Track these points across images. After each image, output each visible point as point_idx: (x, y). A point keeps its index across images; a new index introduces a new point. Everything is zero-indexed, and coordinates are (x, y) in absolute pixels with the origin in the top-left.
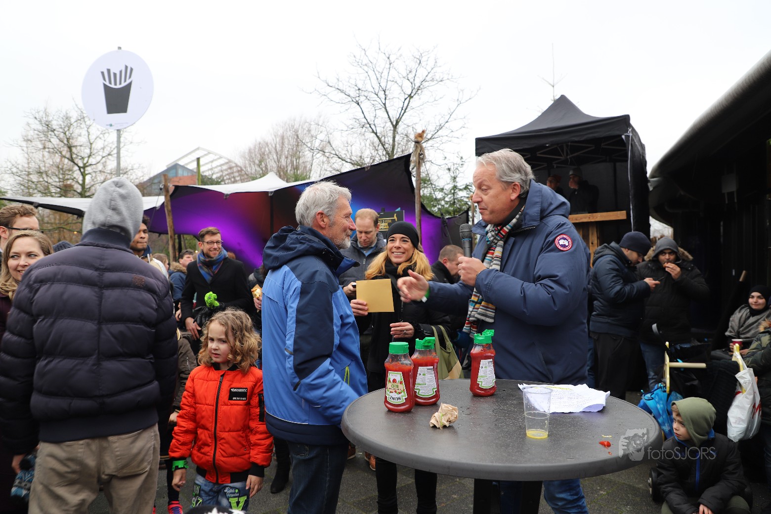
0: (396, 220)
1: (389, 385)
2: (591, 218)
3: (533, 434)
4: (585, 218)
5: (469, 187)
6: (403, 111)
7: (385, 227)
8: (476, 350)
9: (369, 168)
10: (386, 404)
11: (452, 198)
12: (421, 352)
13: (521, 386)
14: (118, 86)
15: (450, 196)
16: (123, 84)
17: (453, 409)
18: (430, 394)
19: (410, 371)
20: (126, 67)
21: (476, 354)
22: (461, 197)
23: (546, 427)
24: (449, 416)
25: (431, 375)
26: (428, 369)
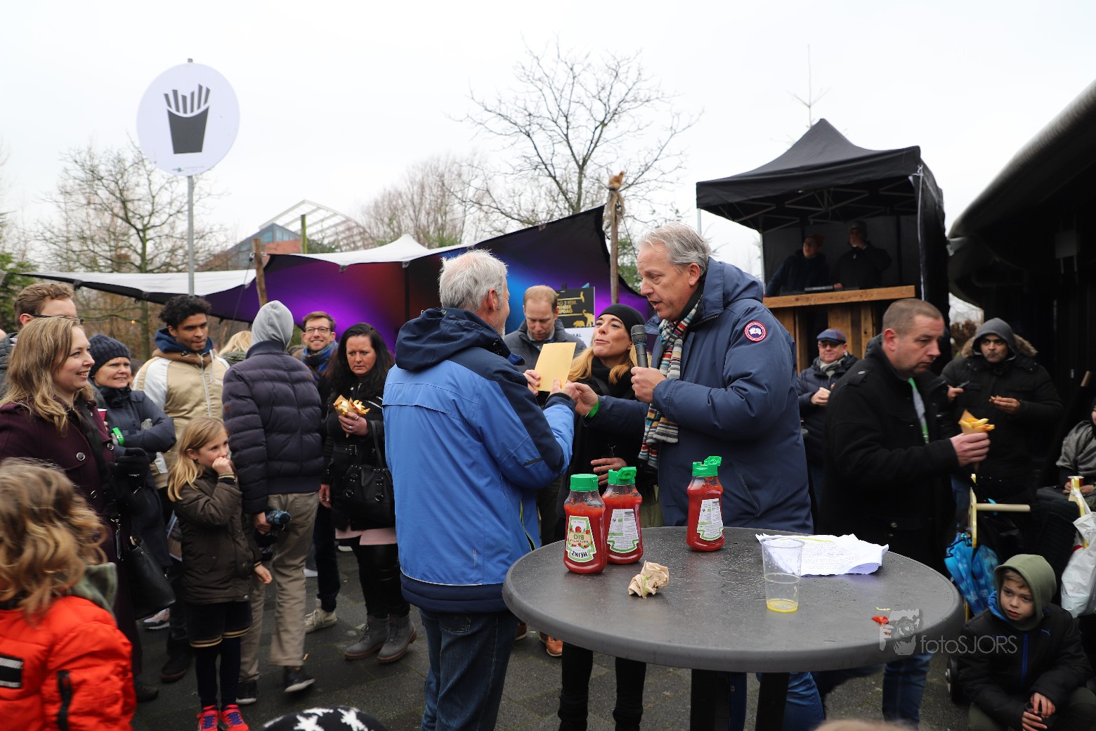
0: (583, 301)
1: (570, 535)
2: (864, 296)
3: (777, 605)
6: (593, 145)
7: (568, 311)
8: (695, 485)
9: (544, 227)
10: (567, 562)
13: (759, 537)
14: (189, 115)
16: (196, 112)
17: (662, 570)
18: (631, 547)
19: (600, 515)
20: (200, 88)
21: (695, 491)
23: (795, 595)
24: (656, 579)
25: (630, 522)
26: (626, 513)
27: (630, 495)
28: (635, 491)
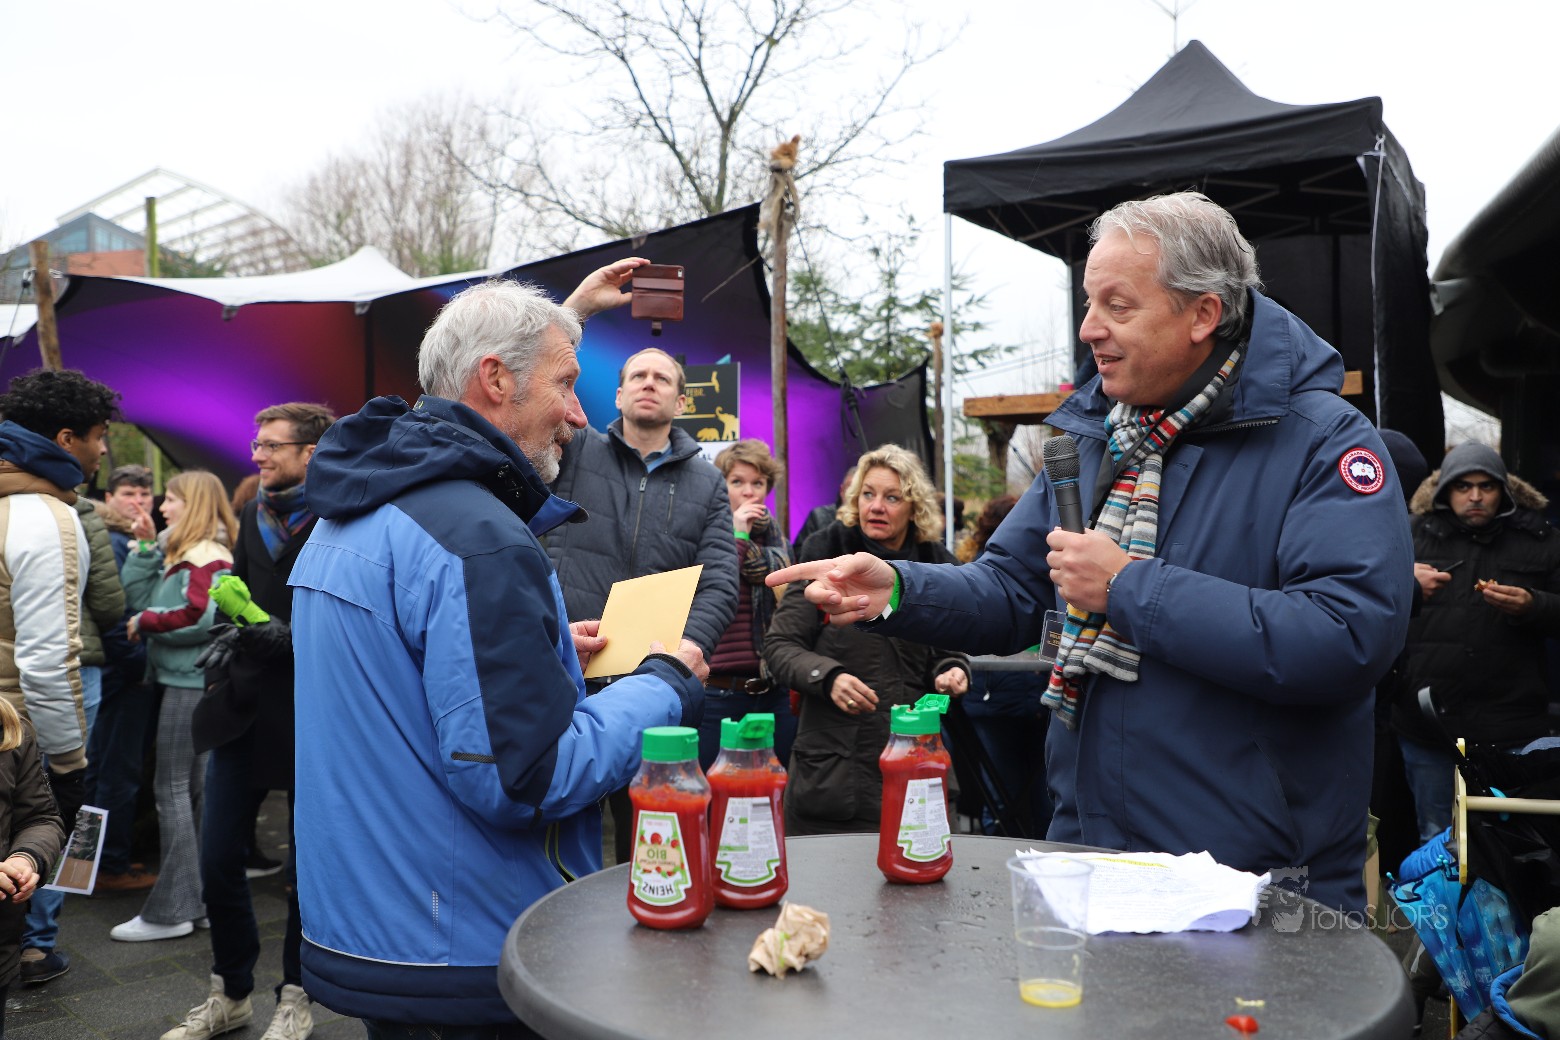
0: (717, 389)
1: (640, 851)
5: (932, 303)
6: (750, 83)
8: (895, 752)
9: (642, 242)
11: (883, 332)
12: (733, 757)
13: (1022, 856)
15: (876, 326)
17: (818, 920)
18: (760, 876)
19: (699, 809)
21: (895, 763)
22: (909, 329)
23: (1076, 971)
24: (803, 939)
25: (763, 823)
26: (755, 805)
27: (763, 769)
28: (774, 761)
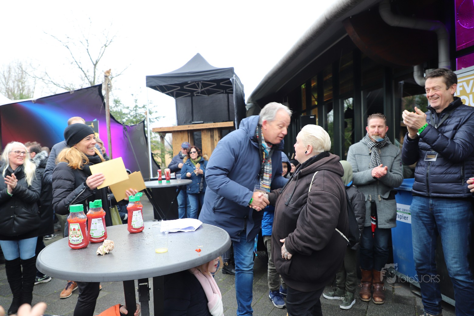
2: (215, 125)
4: (211, 125)
5: (146, 106)
10: (70, 245)
12: (93, 210)
15: (133, 112)
18: (101, 235)
22: (141, 113)
25: (100, 224)
26: (98, 220)
27: (99, 212)
